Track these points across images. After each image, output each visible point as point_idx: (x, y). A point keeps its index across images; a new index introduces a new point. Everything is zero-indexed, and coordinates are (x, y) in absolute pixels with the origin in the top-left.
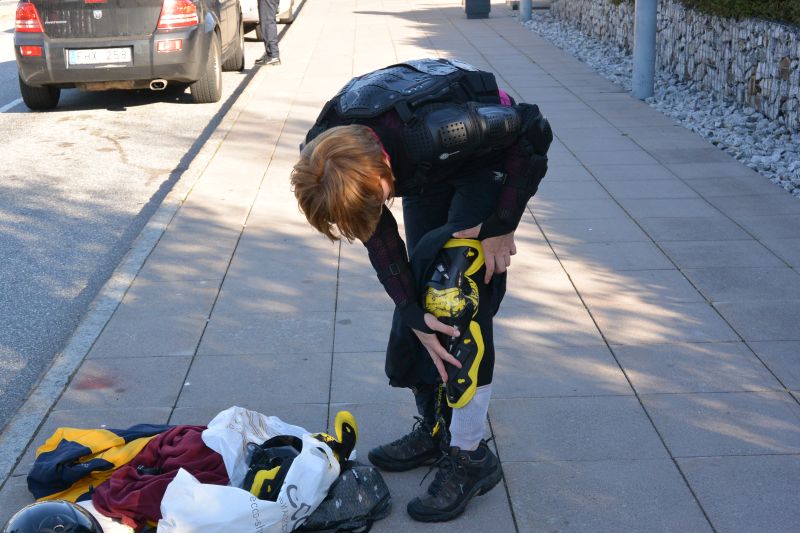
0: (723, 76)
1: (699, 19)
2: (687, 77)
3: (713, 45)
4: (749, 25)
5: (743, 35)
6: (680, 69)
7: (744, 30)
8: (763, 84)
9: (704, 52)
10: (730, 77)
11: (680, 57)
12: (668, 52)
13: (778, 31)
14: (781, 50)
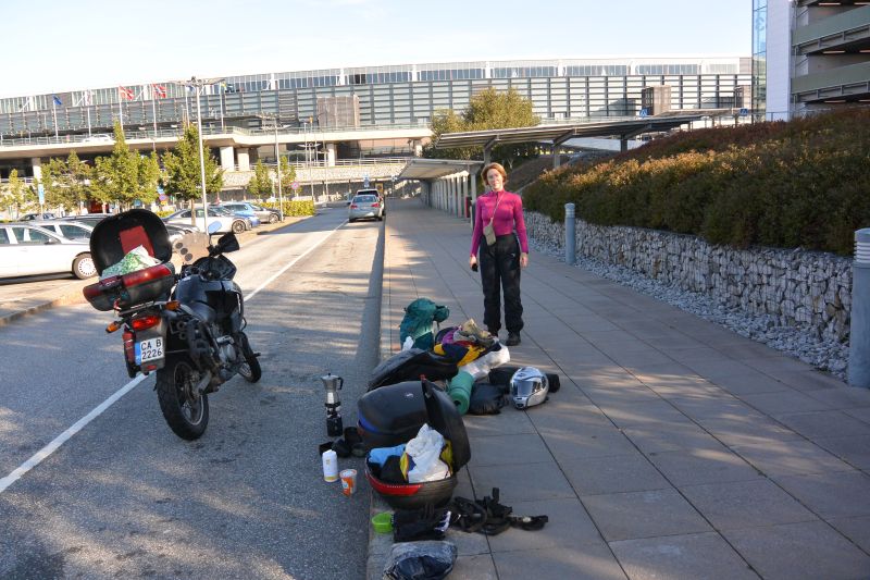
0: (607, 252)
1: (594, 228)
2: (590, 255)
3: (601, 239)
4: (617, 228)
5: (615, 233)
6: (586, 252)
7: (615, 231)
8: (625, 254)
9: (597, 242)
10: (610, 252)
11: (586, 246)
12: (580, 244)
13: (630, 230)
14: (631, 238)
